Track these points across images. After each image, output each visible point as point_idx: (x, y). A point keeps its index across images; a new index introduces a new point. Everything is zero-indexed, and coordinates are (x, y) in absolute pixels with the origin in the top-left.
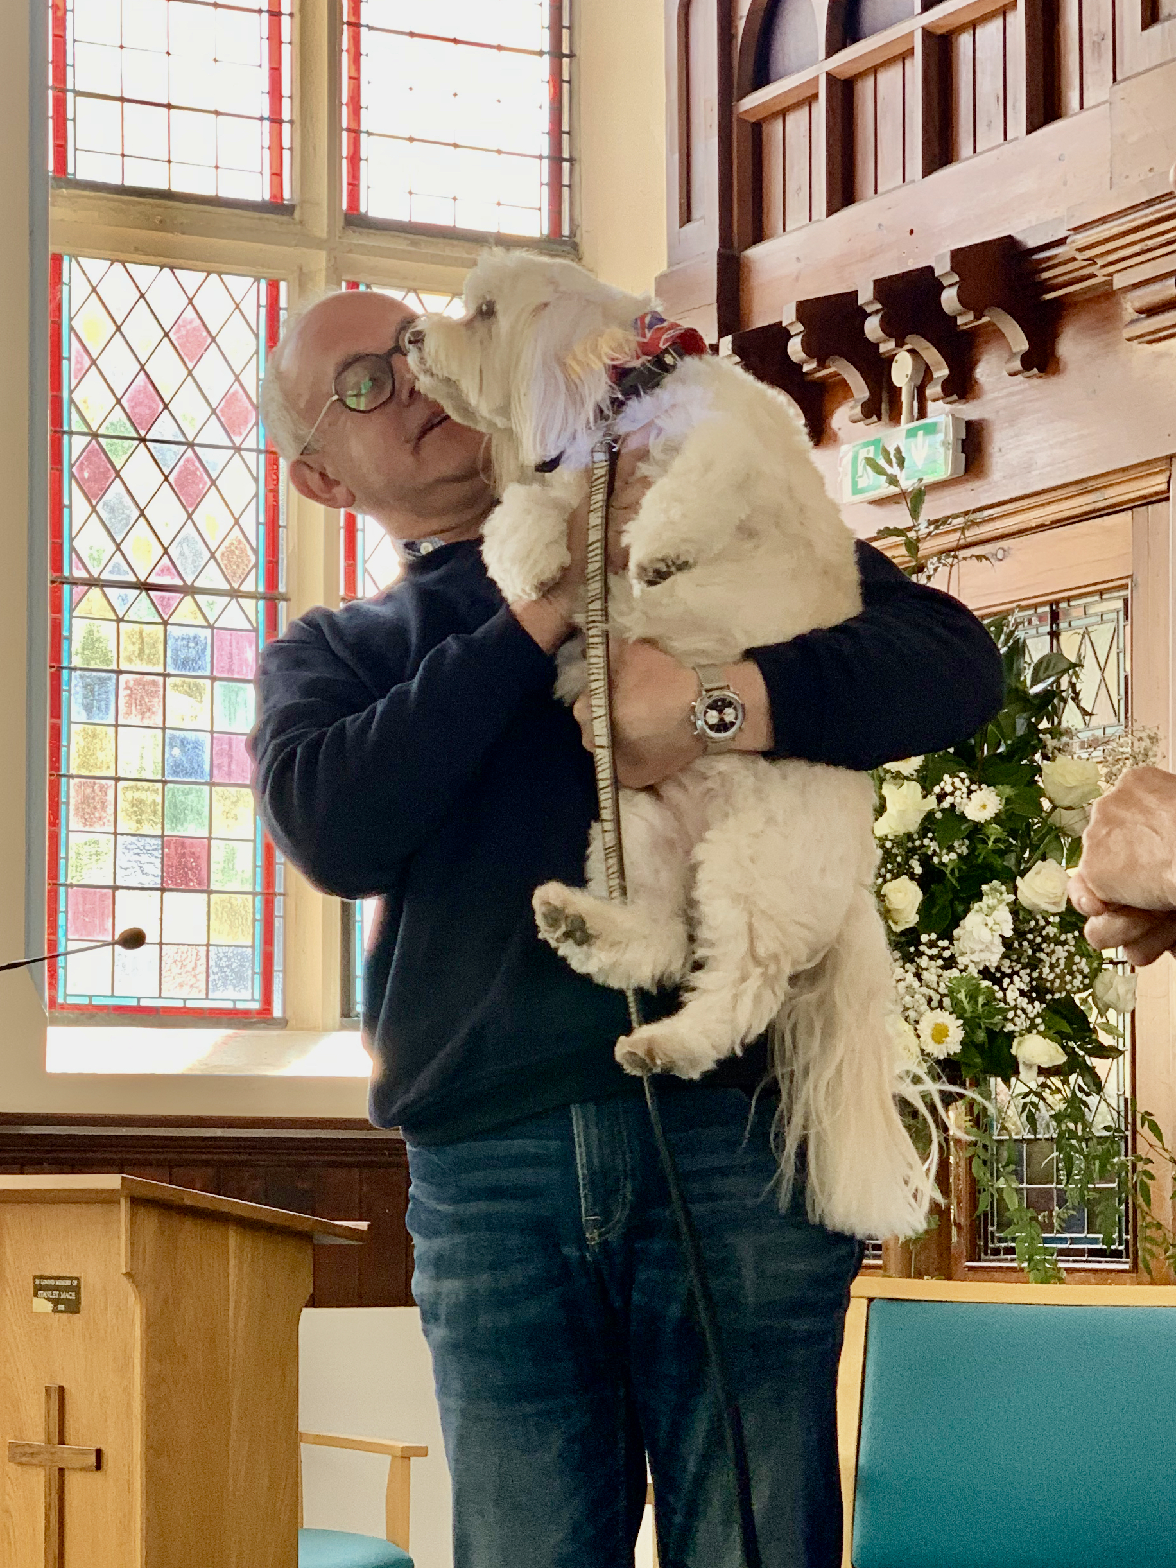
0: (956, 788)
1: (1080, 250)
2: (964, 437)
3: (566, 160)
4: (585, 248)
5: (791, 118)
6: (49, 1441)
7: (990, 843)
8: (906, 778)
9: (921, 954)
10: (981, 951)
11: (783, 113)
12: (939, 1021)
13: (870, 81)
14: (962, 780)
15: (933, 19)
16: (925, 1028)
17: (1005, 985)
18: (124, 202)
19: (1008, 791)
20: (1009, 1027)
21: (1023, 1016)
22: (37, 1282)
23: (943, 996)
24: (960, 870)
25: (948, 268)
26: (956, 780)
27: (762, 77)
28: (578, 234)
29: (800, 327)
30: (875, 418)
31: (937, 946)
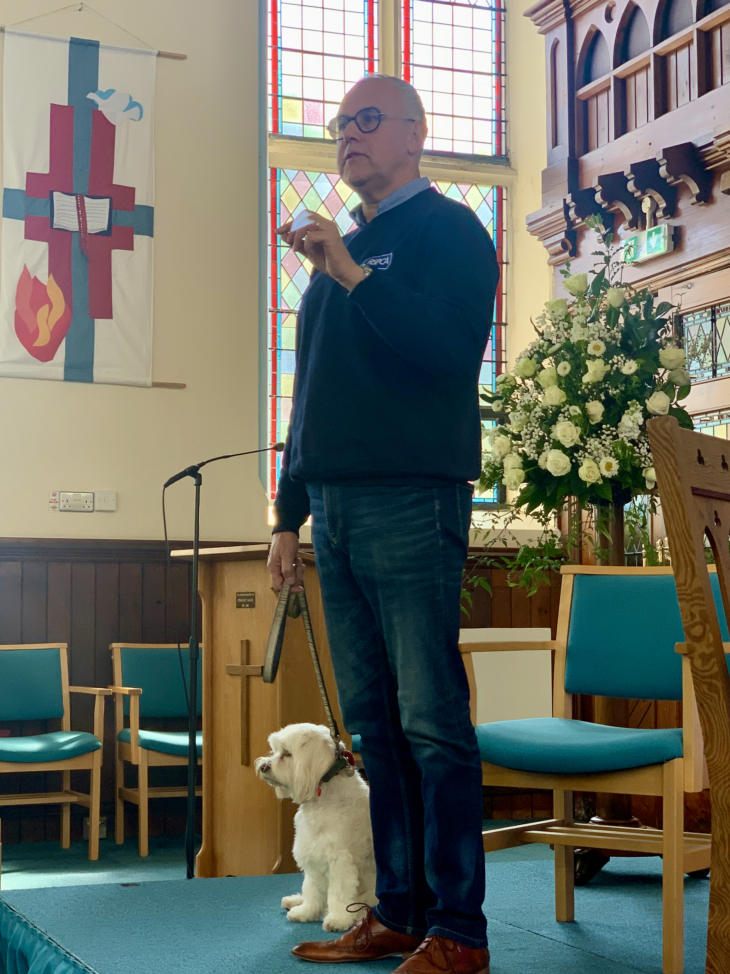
0: (618, 361)
1: (720, 146)
2: (673, 234)
3: (503, 121)
4: (512, 160)
5: (600, 98)
6: (242, 664)
7: (633, 384)
8: (599, 358)
9: (603, 434)
10: (629, 432)
11: (597, 95)
12: (609, 461)
13: (633, 79)
14: (622, 358)
15: (659, 48)
16: (602, 464)
17: (640, 446)
18: (303, 144)
19: (642, 361)
20: (643, 465)
21: (649, 460)
22: (238, 595)
23: (611, 451)
24: (621, 397)
25: (662, 157)
26: (619, 357)
27: (588, 80)
28: (509, 154)
29: (600, 188)
30: (635, 228)
31: (610, 430)
